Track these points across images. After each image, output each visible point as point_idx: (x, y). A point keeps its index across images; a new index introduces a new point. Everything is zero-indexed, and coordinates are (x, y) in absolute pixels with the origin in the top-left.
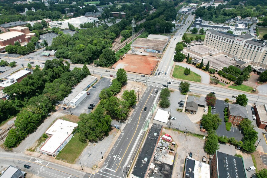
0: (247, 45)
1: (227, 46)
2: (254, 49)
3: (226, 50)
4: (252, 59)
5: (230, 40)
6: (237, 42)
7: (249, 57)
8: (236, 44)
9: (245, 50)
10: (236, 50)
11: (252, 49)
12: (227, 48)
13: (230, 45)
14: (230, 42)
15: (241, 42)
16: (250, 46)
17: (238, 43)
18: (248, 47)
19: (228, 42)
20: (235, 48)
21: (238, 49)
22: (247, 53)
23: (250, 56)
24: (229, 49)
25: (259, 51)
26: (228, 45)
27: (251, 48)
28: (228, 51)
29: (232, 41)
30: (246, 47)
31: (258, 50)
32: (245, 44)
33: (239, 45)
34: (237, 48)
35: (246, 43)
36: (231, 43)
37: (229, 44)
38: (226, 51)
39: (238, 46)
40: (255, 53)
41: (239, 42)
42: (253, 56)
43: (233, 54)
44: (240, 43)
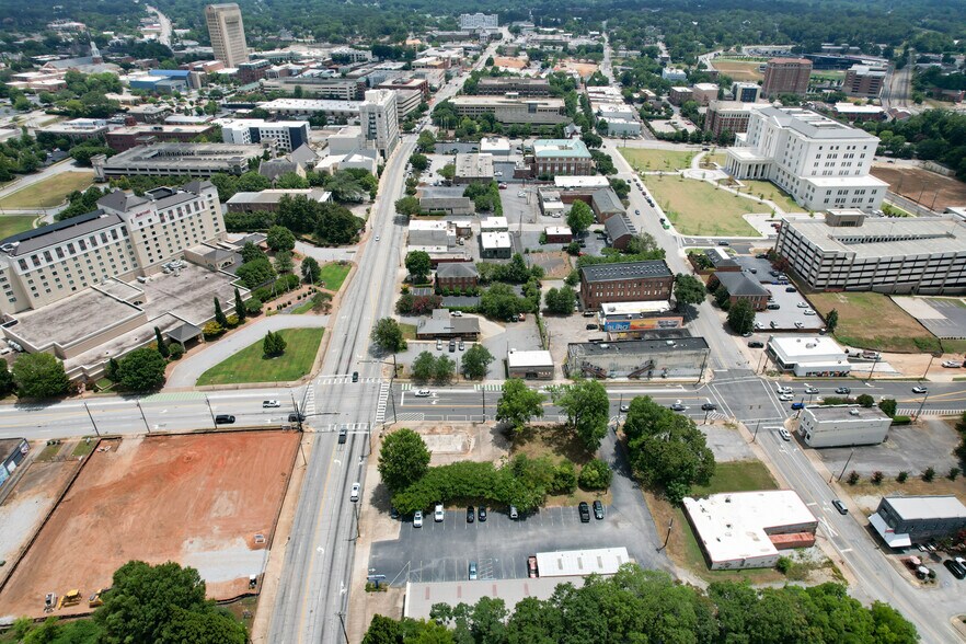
0: (166, 214)
1: (116, 255)
2: (189, 211)
3: (120, 268)
4: (200, 237)
5: (113, 231)
6: (141, 224)
7: (191, 240)
8: (142, 230)
9: (170, 229)
10: (152, 244)
11: (185, 215)
12: (118, 262)
13: (123, 246)
14: (115, 237)
15: (151, 216)
16: (175, 213)
17: (146, 224)
18: (172, 218)
19: (111, 241)
20: (146, 242)
21: (155, 239)
22: (180, 232)
23: (190, 235)
24: (127, 258)
25: (201, 210)
26: (114, 249)
27: (180, 215)
28: (129, 264)
29: (119, 232)
30: (168, 221)
31: (197, 209)
32: (161, 215)
33: (152, 227)
34: (150, 237)
35: (161, 211)
36: (121, 237)
37: (117, 244)
38: (121, 272)
39: (148, 232)
40: (195, 220)
41: (144, 220)
42: (198, 231)
43: (152, 261)
44: (150, 220)
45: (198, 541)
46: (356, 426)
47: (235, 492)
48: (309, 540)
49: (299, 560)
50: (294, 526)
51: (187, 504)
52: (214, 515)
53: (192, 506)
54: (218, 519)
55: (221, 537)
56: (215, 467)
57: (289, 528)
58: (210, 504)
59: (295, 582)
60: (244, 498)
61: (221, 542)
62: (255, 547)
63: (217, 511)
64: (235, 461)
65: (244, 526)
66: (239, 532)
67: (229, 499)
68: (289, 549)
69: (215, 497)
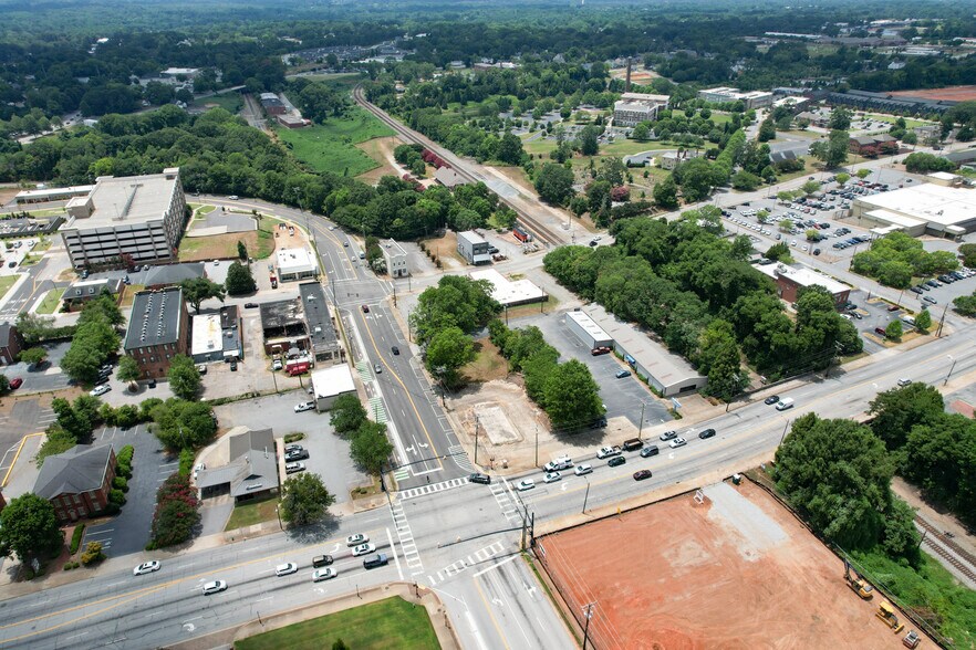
45: (742, 550)
46: (497, 493)
47: (665, 555)
48: (668, 468)
49: (692, 465)
50: (663, 486)
51: (716, 592)
52: (706, 555)
53: (714, 586)
54: (707, 549)
55: (721, 533)
56: (646, 603)
57: (668, 488)
58: (696, 570)
59: (713, 458)
60: (666, 541)
61: (725, 530)
62: (707, 502)
63: (700, 556)
64: (623, 586)
65: (696, 521)
66: (704, 521)
67: (677, 555)
68: (687, 477)
69: (686, 571)
